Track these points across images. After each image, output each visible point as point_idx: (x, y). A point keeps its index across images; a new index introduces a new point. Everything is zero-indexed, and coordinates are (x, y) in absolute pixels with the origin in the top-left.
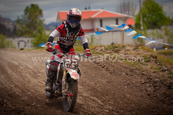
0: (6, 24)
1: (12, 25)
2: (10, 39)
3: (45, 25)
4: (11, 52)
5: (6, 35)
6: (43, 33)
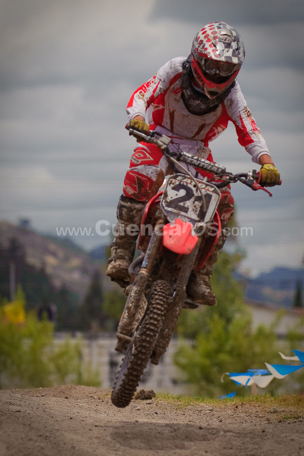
0: (51, 261)
1: (83, 270)
2: (75, 341)
3: (246, 281)
4: (93, 406)
5: (50, 317)
6: (237, 317)
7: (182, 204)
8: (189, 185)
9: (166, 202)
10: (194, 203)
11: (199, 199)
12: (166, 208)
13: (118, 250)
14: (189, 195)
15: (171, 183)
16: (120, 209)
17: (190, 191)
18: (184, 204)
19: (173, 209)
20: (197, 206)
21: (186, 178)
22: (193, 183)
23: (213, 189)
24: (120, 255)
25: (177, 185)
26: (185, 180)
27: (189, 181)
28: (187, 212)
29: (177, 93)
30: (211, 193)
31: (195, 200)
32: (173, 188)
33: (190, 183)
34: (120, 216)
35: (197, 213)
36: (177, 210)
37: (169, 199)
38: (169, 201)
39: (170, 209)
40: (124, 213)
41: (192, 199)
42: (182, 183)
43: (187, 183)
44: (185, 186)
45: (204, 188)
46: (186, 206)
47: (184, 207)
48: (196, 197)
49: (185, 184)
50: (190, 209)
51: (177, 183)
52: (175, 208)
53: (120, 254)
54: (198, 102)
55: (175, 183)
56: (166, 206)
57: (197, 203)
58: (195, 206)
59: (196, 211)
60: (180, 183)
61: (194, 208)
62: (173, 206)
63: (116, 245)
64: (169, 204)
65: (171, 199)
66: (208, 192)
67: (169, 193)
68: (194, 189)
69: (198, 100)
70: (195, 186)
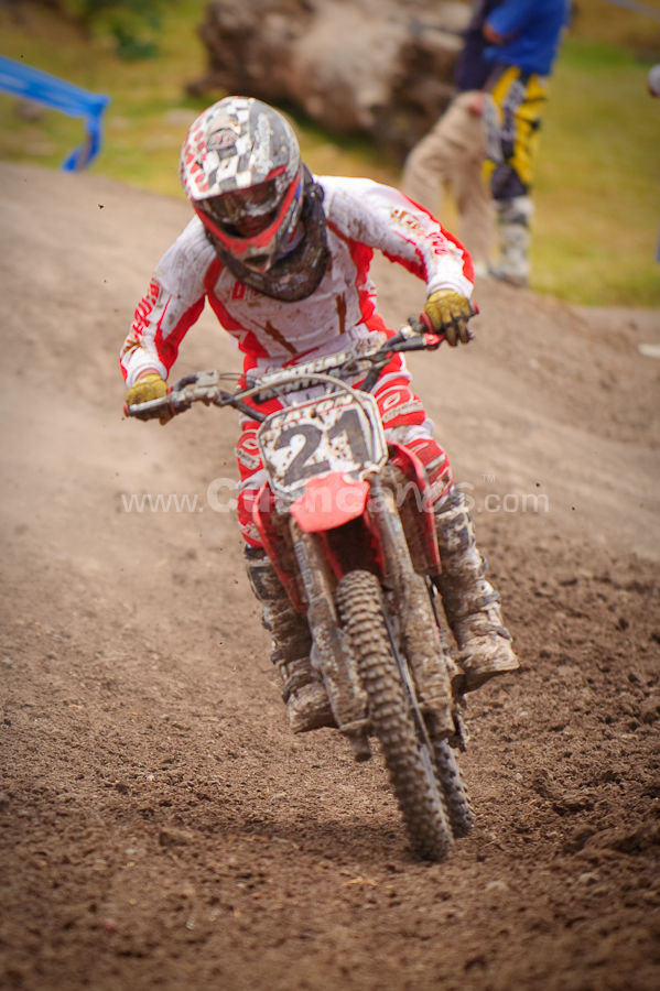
7: (310, 462)
8: (302, 422)
9: (280, 479)
10: (330, 444)
11: (334, 432)
12: (287, 489)
13: (291, 666)
14: (313, 436)
15: (266, 442)
16: (254, 579)
17: (310, 429)
18: (314, 458)
19: (301, 481)
20: (341, 446)
21: (286, 414)
22: (308, 411)
23: (349, 398)
24: (300, 677)
25: (280, 437)
26: (289, 418)
27: (296, 415)
28: (328, 469)
29: (241, 296)
30: (351, 407)
31: (331, 438)
32: (277, 447)
33: (302, 417)
34: (260, 592)
35: (349, 455)
36: (308, 477)
37: (281, 471)
38: (283, 474)
39: (295, 486)
40: (265, 583)
41: (325, 440)
42: (286, 428)
43: (295, 421)
44: (294, 428)
45: (333, 408)
46: (320, 459)
47: (317, 464)
48: (328, 432)
49: (293, 425)
50: (332, 459)
51: (277, 433)
52: (302, 477)
53: (297, 673)
54: (286, 279)
55: (273, 435)
56: (285, 485)
57: (336, 441)
58: (337, 449)
59: (345, 455)
60: (282, 430)
61: (338, 453)
62: (298, 476)
63: (281, 657)
64: (288, 479)
65: (286, 467)
66: (345, 409)
67: (274, 461)
68: (316, 422)
69: (283, 275)
70: (314, 416)
